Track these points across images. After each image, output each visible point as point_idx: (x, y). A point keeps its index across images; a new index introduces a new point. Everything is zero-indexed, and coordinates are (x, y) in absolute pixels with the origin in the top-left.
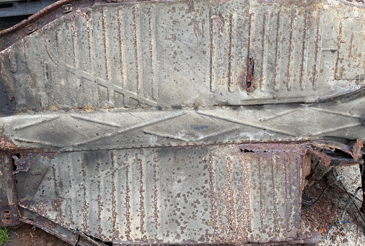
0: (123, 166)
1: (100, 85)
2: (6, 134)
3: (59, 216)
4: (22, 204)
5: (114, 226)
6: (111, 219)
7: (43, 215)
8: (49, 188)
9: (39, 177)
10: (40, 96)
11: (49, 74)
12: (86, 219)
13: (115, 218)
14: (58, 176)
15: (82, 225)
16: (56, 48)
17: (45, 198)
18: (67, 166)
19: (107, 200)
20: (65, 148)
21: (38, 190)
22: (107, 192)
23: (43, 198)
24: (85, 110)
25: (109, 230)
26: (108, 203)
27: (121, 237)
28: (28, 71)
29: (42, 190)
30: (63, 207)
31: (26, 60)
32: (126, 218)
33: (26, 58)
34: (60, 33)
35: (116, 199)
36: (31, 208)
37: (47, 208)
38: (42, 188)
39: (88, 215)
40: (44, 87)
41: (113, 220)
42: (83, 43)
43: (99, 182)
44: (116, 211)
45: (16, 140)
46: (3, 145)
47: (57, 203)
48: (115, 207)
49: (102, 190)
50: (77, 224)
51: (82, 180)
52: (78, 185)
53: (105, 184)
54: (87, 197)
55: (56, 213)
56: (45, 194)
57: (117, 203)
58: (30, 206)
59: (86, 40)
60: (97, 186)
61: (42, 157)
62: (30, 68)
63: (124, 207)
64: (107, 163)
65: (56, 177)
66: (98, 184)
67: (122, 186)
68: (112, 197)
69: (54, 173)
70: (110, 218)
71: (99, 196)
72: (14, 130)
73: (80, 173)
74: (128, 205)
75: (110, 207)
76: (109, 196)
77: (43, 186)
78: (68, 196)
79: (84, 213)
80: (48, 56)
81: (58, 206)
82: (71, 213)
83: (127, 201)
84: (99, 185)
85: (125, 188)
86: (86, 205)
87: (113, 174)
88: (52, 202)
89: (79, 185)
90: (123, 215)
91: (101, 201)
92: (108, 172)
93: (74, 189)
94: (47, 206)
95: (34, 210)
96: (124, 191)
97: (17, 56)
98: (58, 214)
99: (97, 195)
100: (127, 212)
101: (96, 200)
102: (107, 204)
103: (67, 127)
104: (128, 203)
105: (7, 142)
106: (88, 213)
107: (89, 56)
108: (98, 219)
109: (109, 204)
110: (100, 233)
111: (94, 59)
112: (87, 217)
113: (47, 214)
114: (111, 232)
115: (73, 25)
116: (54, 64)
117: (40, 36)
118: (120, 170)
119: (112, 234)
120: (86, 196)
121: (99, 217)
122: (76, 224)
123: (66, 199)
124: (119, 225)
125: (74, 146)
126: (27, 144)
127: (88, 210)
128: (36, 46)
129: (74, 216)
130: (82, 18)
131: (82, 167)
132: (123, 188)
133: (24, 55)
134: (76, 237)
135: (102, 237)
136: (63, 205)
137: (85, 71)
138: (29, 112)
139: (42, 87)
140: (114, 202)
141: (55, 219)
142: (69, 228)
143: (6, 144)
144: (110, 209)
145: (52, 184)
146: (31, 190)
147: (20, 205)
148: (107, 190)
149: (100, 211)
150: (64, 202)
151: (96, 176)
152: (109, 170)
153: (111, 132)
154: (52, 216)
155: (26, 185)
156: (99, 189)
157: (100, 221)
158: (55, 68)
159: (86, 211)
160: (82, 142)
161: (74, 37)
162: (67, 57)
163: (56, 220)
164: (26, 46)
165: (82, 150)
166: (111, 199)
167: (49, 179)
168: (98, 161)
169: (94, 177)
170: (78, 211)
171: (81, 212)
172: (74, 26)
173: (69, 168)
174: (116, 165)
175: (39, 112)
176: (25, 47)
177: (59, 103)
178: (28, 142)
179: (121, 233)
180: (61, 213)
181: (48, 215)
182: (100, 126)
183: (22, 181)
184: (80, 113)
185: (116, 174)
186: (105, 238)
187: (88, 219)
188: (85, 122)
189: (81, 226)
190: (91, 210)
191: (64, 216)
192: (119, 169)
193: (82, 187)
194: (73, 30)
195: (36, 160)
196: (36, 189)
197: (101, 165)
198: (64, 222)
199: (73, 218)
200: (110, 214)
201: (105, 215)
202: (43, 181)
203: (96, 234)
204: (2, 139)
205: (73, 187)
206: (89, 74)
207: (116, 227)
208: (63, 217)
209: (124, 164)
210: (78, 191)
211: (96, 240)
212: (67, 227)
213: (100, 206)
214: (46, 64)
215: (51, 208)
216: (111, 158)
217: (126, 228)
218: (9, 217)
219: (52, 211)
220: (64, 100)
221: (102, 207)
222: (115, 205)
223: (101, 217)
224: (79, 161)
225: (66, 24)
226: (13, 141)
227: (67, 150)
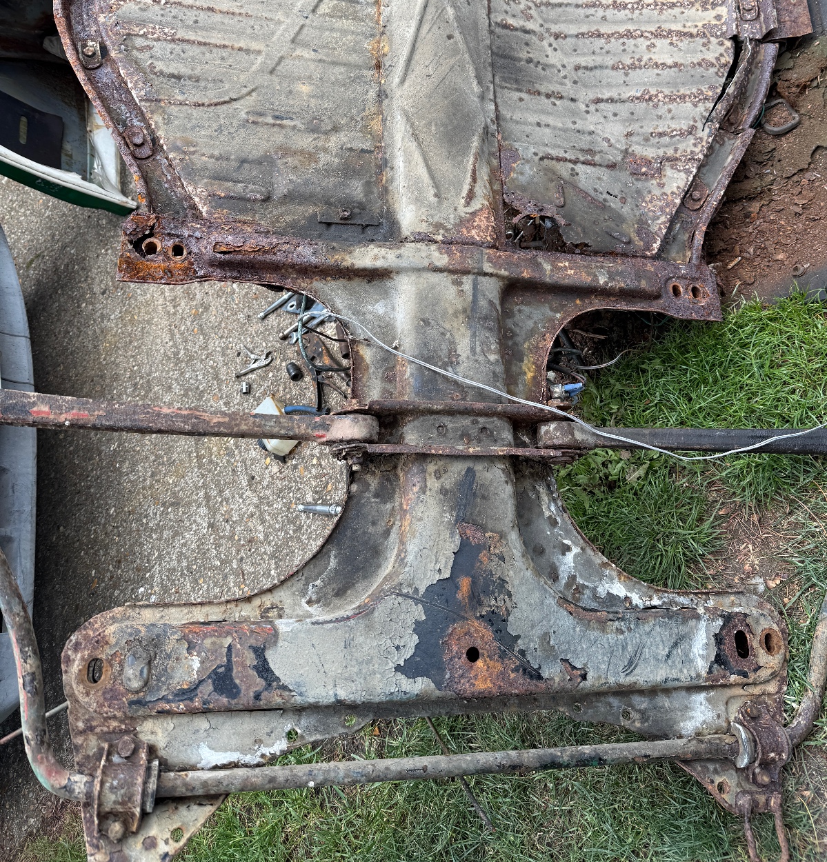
0: (532, 12)
1: (314, 11)
2: (452, 221)
3: (676, 165)
4: (648, 248)
5: (691, 35)
6: (674, 42)
7: (678, 201)
8: (599, 179)
9: (569, 191)
10: (341, 149)
11: (277, 113)
12: (680, 97)
13: (670, 32)
14: (566, 152)
15: (696, 106)
16: (202, 84)
17: (629, 196)
18: (538, 128)
19: (624, 50)
20: (489, 120)
21: (607, 204)
22: (604, 51)
23: (629, 200)
24: (384, 55)
25: (704, 45)
26: (632, 48)
27: (719, 20)
28: (265, 161)
29: (608, 197)
30: (650, 153)
31: (233, 157)
32: (670, 10)
33: (228, 159)
34: (160, 66)
35: (622, 29)
36: (660, 229)
37: (657, 192)
38: (601, 193)
39: (667, 92)
40: (316, 136)
41: (675, 38)
42: (196, 22)
43: (577, 68)
44: (653, 30)
45: (468, 204)
46: (482, 234)
47: (640, 166)
48: (642, 32)
49: (599, 60)
50: (694, 118)
51: (572, 104)
52: (588, 116)
53: (584, 54)
54: (619, 94)
55: (669, 172)
56: (616, 192)
57: (631, 27)
58: (654, 231)
59: (189, 14)
60: (588, 73)
61: (513, 175)
62: (256, 154)
63: (641, 14)
64: (527, 44)
65: (568, 156)
66: (584, 71)
67: (587, 17)
68: (615, 38)
69: (558, 159)
70: (671, 44)
71: (615, 68)
72: (440, 203)
73: (555, 104)
74: (635, 6)
75: (642, 43)
76: (615, 45)
77: (596, 190)
78: (618, 141)
79: (664, 103)
80: (225, 107)
81: (648, 163)
82: (665, 135)
83: (625, 8)
84: (586, 68)
85: (592, 11)
86: (642, 96)
87: (557, 36)
88: (637, 180)
89: (587, 112)
90: (663, 17)
91: (628, 62)
92: (550, 45)
93: (599, 127)
94: (650, 192)
95: (664, 223)
96: (600, 12)
97: (218, 177)
98: (672, 168)
99: (614, 73)
100: (652, 7)
101: (627, 75)
102: (636, 50)
103: (429, 97)
104: (629, 6)
105: (475, 224)
106: (661, 92)
107: (232, 16)
108: (676, 69)
109: (635, 45)
110: (712, 65)
111: (241, 6)
112: (672, 92)
113: (673, 193)
114: (709, 42)
115: (142, 32)
116: (248, 98)
117: (164, 111)
118: (545, 21)
119: (712, 39)
120: (616, 96)
121: (670, 67)
122: (696, 121)
123: (627, 144)
124: (688, 24)
125: (482, 97)
126: (479, 184)
127: (653, 92)
128: (194, 127)
129: (673, 126)
130: (124, 9)
131: (538, 97)
132: (593, 15)
133: (217, 159)
134: (729, 139)
135: (723, 61)
136: (645, 153)
137: (273, 33)
138: (387, 181)
139: (315, 139)
140: (629, 35)
141: (686, 173)
142: (706, 138)
143: (479, 226)
144: (649, 43)
145: (588, 171)
146: (606, 217)
147: (654, 252)
148: (598, 50)
149: (656, 64)
150: (638, 150)
151: (562, 73)
152: (545, 43)
153: (445, 8)
154: (676, 181)
155: (594, 227)
156: (596, 67)
157: (681, 65)
158: (260, 98)
159: (656, 96)
160: (472, 73)
161: (177, 37)
162: (230, 66)
163: (688, 172)
164: (192, 149)
165: (493, 82)
166: (621, 40)
167: (574, 174)
168: (520, 60)
169: (565, 77)
170: (660, 117)
171: (662, 110)
172: (145, 30)
173: (543, 123)
174: (530, 25)
175: (387, 156)
176: (194, 153)
177: (364, 110)
178: (474, 180)
179: (708, 19)
180: (668, 159)
181: (675, 190)
182: (425, 28)
183: (584, 231)
184: (390, 66)
185: (555, 28)
186: (725, 55)
187: (678, 91)
188: (417, 57)
189: (698, 109)
190: (653, 84)
191: (676, 150)
192: (540, 21)
193: (592, 108)
194: (155, 36)
195: (524, 189)
196: (603, 207)
197: (531, 55)
198: (692, 152)
199: (678, 129)
200: (661, 43)
201: (663, 52)
202: (581, 186)
203: (717, 73)
204: (465, 232)
205: (592, 128)
206: (283, 26)
207: (694, 31)
208: (679, 152)
209: (530, 8)
210: (605, 117)
211: (731, 74)
212: (704, 143)
213: (643, 63)
214: (248, 113)
215: (654, 182)
216: (512, 30)
217: (694, 8)
218: (690, 288)
219: (664, 180)
220: (353, 95)
221: (645, 59)
222: (638, 32)
223: (670, 62)
224: (521, 100)
225: (138, 49)
226: (470, 210)
227: (493, 116)
